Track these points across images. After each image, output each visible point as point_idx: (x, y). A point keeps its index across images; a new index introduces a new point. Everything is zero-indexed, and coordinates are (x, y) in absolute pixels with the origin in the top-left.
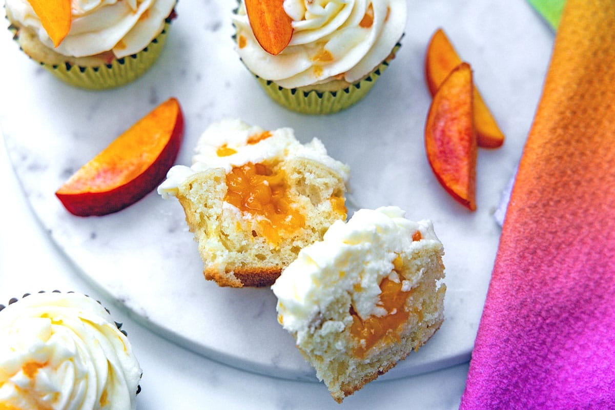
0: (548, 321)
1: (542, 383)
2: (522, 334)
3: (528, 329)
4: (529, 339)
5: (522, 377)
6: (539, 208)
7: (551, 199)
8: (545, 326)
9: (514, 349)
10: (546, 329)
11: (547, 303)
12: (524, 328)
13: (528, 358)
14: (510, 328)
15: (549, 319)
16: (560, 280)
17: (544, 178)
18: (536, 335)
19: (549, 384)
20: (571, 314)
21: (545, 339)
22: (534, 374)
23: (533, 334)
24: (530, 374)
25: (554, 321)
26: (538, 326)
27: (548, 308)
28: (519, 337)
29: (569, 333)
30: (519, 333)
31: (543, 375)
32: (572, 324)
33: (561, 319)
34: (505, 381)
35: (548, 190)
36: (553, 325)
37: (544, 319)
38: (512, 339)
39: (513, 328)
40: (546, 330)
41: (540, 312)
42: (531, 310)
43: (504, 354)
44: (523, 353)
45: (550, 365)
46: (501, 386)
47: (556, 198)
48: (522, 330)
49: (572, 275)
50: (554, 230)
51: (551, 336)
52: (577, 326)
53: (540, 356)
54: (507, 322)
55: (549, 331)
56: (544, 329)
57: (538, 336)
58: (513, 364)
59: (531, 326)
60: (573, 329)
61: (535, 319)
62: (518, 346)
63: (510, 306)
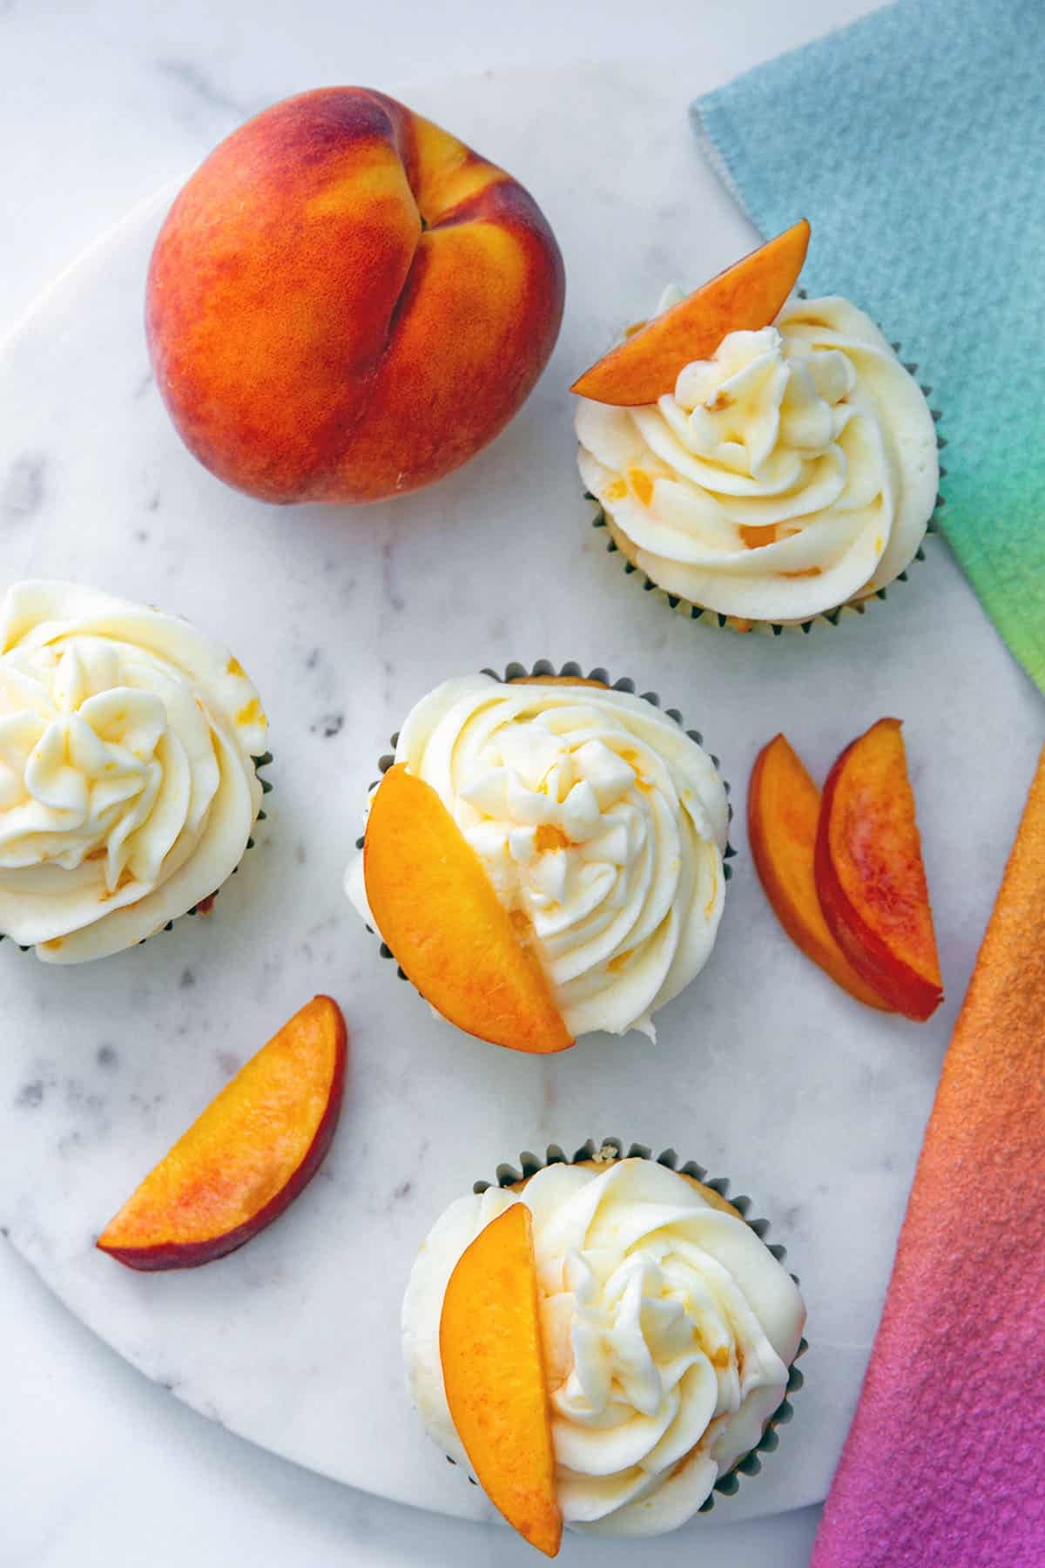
0: (976, 1410)
1: (966, 1533)
2: (923, 1445)
3: (935, 1432)
4: (936, 1451)
5: (921, 1529)
6: (970, 1173)
7: (998, 1150)
8: (969, 1421)
9: (905, 1476)
10: (975, 1425)
11: (973, 1373)
12: (928, 1431)
13: (935, 1490)
14: (897, 1436)
15: (980, 1405)
16: (1005, 1322)
17: (981, 1105)
18: (952, 1441)
19: (979, 1532)
20: (1026, 1393)
21: (972, 1445)
22: (947, 1518)
23: (945, 1440)
24: (940, 1519)
25: (990, 1409)
26: (955, 1422)
27: (975, 1383)
28: (917, 1451)
29: (1023, 1430)
30: (916, 1443)
31: (968, 1517)
32: (1029, 1411)
33: (1004, 1401)
34: (882, 1543)
35: (991, 1130)
36: (987, 1415)
37: (969, 1407)
38: (900, 1458)
39: (903, 1434)
40: (974, 1428)
41: (960, 1394)
42: (942, 1393)
43: (881, 1489)
44: (923, 1480)
45: (983, 1496)
46: (874, 1554)
47: (1008, 1147)
48: (923, 1437)
49: (1032, 1313)
50: (1003, 1218)
51: (986, 1440)
52: (1039, 1414)
53: (962, 1482)
54: (892, 1423)
55: (981, 1429)
56: (969, 1426)
57: (957, 1441)
58: (901, 1507)
59: (941, 1424)
60: (1030, 1420)
61: (949, 1411)
62: (913, 1469)
63: (898, 1389)
